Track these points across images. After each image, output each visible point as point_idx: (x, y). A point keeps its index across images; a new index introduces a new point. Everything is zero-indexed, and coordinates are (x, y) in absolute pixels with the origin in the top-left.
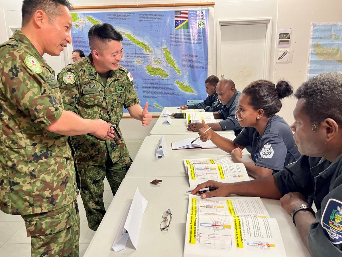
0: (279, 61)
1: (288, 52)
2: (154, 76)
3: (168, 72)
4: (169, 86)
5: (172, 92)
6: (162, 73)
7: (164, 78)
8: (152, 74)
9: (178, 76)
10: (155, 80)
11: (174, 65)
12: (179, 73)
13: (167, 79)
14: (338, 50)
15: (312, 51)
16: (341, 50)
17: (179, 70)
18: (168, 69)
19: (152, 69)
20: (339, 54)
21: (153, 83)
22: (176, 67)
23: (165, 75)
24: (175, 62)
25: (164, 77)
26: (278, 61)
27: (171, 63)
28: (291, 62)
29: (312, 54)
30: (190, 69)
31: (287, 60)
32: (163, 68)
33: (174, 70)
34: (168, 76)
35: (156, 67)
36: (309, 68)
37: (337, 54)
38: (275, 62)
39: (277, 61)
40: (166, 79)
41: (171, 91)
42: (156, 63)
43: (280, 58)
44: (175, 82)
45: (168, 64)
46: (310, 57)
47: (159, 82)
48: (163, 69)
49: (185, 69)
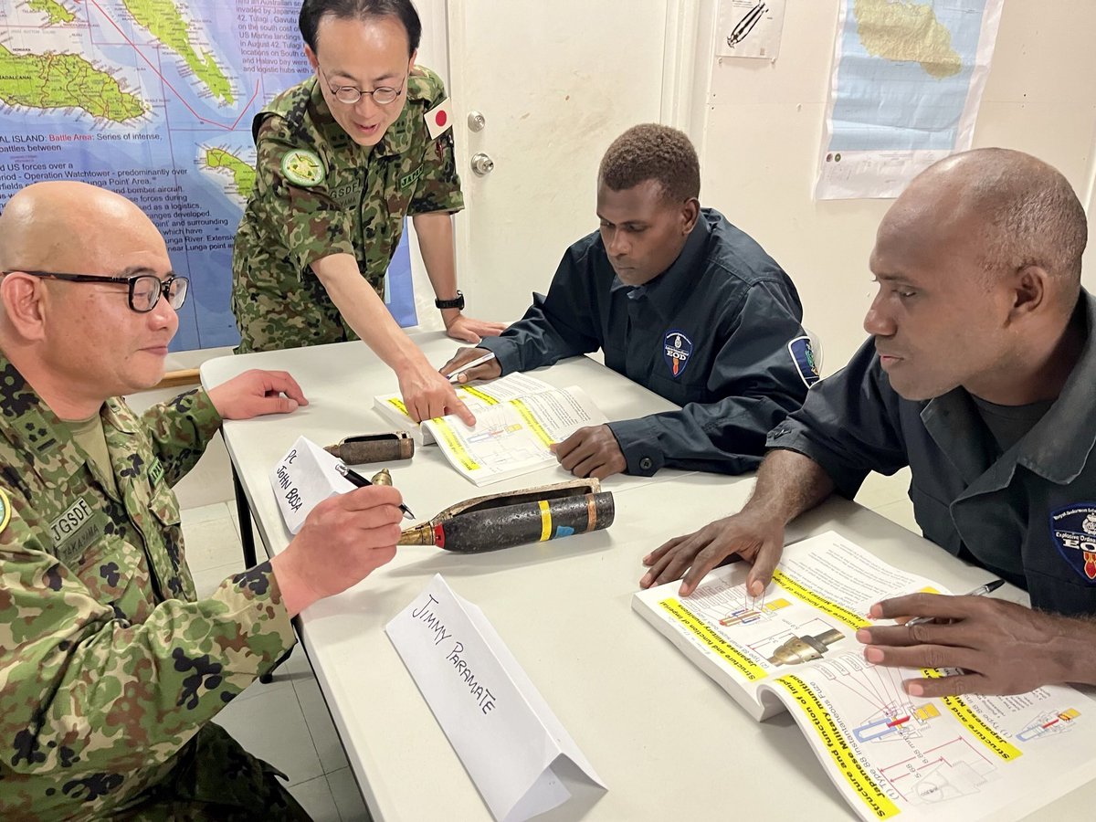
0: (733, 52)
1: (764, 9)
2: (35, 111)
3: (142, 87)
4: (161, 182)
5: (186, 219)
6: (99, 88)
7: (117, 128)
8: (23, 100)
9: (221, 112)
10: (47, 142)
11: (178, 35)
12: (225, 91)
13: (141, 136)
14: (931, 17)
15: (848, 13)
16: (937, 17)
17: (224, 73)
18: (142, 63)
19: (15, 59)
20: (930, 33)
21: (37, 162)
22: (196, 49)
23: (119, 107)
24: (185, 19)
25: (118, 117)
26: (726, 51)
27: (159, 19)
28: (773, 63)
29: (848, 26)
30: (296, 67)
31: (762, 52)
32: (99, 55)
33: (183, 73)
34: (147, 114)
35: (44, 43)
36: (834, 95)
37: (926, 33)
38: (717, 56)
39: (723, 54)
40: (136, 132)
41: (177, 215)
42: (44, 13)
43: (736, 37)
44: (204, 154)
45: (136, 28)
46: (840, 41)
47: (85, 155)
48: (105, 62)
49: (261, 70)
